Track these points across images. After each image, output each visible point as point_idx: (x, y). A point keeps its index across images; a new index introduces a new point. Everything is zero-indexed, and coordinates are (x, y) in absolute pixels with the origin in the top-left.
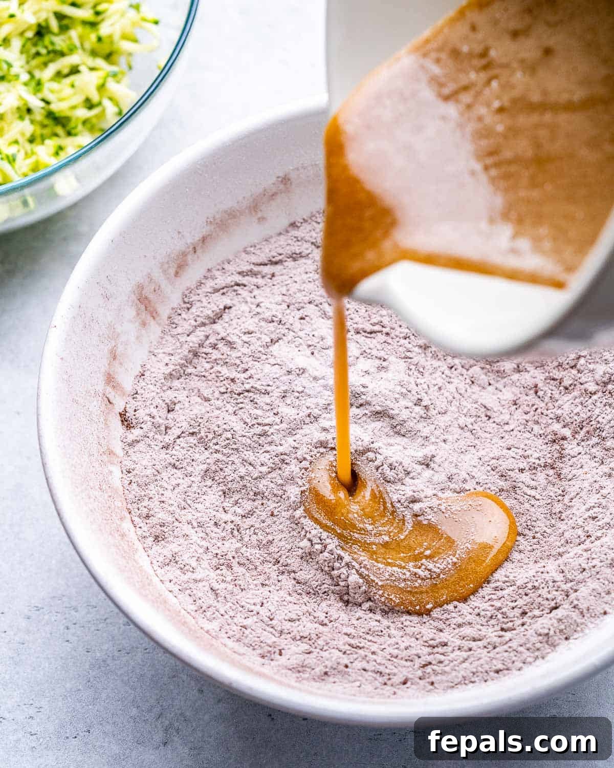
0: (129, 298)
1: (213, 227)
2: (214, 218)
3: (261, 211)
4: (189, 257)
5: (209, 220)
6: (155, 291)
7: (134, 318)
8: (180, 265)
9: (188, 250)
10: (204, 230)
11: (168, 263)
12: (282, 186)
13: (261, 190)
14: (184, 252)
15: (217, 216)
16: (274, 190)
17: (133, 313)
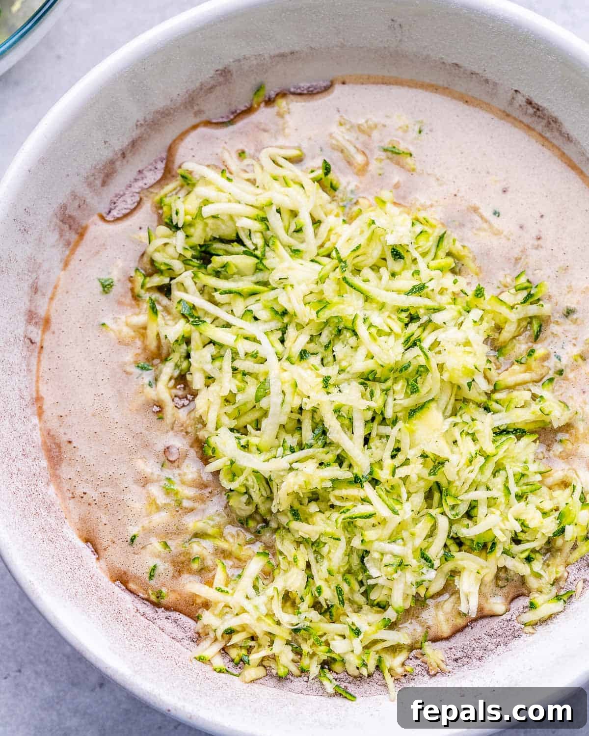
0: (50, 222)
1: (143, 129)
2: (145, 120)
3: (198, 105)
4: (118, 163)
5: (139, 123)
6: (80, 207)
7: (57, 241)
8: (108, 173)
9: (116, 157)
10: (134, 134)
11: (93, 175)
12: (221, 79)
13: (198, 85)
14: (112, 160)
15: (148, 117)
16: (212, 82)
17: (56, 236)
